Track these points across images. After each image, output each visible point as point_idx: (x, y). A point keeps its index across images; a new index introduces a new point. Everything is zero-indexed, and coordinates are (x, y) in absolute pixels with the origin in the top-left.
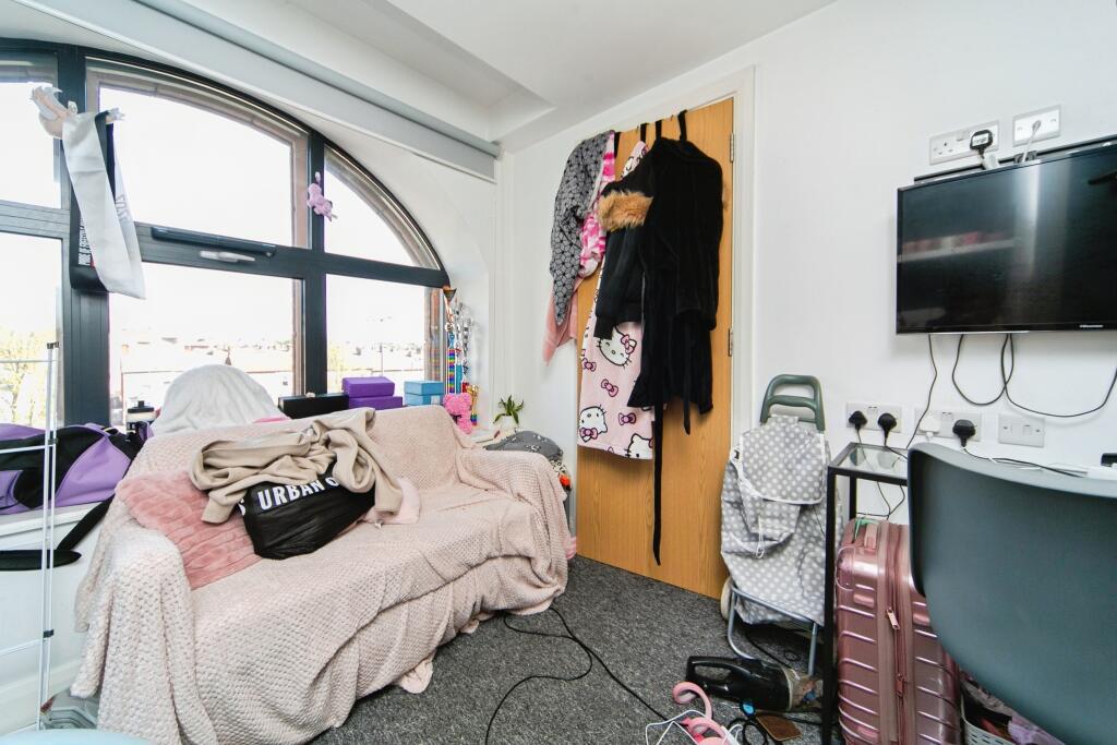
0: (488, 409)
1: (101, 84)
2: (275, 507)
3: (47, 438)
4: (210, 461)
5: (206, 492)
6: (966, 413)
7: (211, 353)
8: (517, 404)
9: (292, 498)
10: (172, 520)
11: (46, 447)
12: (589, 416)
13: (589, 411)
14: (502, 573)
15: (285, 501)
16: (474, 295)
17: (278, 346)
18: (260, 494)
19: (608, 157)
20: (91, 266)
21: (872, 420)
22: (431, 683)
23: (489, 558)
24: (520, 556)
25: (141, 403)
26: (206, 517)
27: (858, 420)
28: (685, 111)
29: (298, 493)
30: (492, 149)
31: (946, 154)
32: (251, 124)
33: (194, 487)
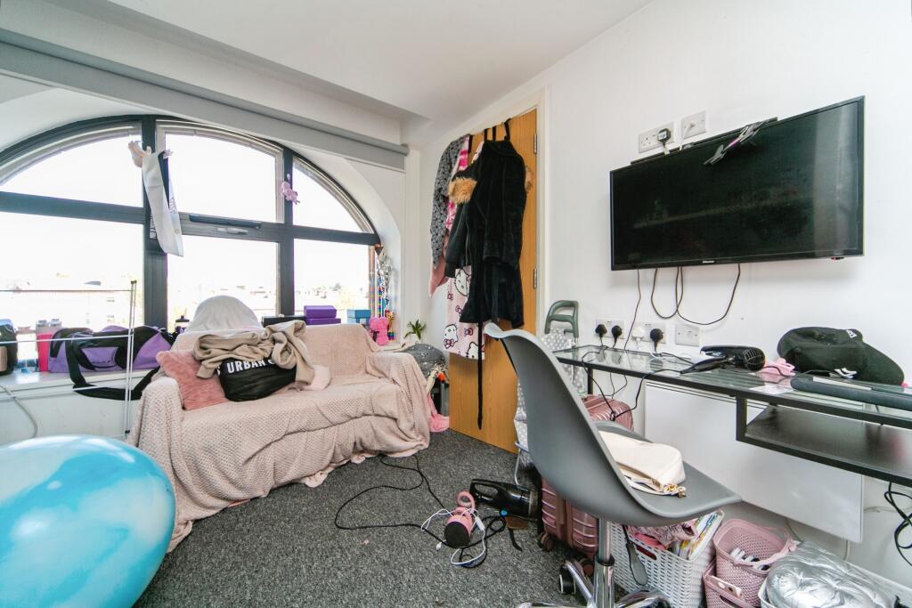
0: (402, 329)
1: (166, 133)
2: (236, 372)
3: (130, 332)
4: (204, 345)
5: (201, 361)
6: (657, 323)
7: (266, 297)
8: (422, 326)
9: (246, 368)
10: (182, 374)
11: (129, 336)
12: (449, 330)
13: (450, 328)
14: (374, 426)
15: (241, 369)
16: (394, 249)
17: (311, 291)
18: (228, 365)
19: (463, 153)
20: (156, 239)
21: (609, 329)
22: (323, 484)
23: (365, 415)
24: (388, 417)
25: (182, 317)
26: (199, 374)
27: (600, 331)
28: (509, 119)
29: (249, 366)
30: (403, 150)
31: (648, 146)
32: (250, 146)
33: (195, 359)
